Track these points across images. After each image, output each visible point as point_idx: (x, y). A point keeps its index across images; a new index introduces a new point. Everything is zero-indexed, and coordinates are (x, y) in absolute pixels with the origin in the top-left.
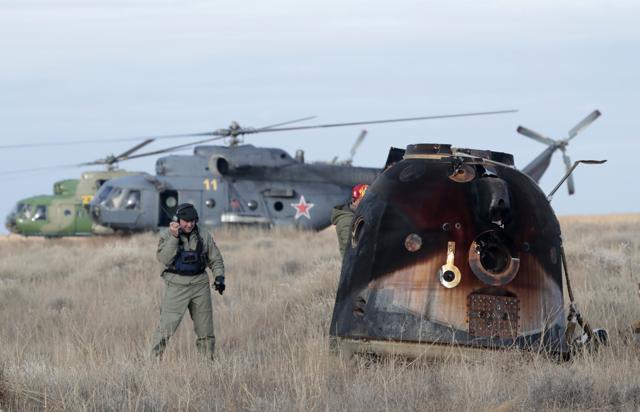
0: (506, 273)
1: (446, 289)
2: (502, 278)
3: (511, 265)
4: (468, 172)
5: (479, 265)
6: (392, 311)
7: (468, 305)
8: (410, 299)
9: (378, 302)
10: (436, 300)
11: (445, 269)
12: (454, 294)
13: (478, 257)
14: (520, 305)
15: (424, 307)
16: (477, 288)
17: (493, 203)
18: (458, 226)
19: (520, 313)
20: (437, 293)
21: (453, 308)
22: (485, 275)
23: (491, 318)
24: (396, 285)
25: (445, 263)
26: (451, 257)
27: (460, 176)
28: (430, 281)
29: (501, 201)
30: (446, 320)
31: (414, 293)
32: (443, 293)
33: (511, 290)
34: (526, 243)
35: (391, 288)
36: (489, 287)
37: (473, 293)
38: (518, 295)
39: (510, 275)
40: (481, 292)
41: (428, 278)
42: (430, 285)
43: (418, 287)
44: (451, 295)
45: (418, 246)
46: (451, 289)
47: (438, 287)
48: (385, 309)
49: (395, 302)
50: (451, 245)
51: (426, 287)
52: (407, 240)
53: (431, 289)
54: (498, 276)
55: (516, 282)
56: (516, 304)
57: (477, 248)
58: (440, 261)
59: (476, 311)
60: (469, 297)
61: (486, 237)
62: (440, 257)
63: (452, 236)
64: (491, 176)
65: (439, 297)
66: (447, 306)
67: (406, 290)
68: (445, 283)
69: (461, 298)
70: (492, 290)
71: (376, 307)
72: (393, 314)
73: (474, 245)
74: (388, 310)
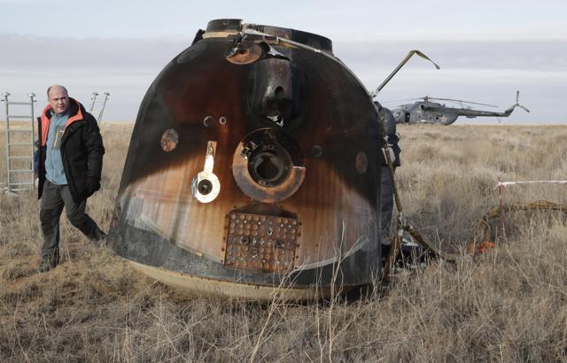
0: (283, 186)
1: (200, 204)
2: (277, 193)
3: (292, 176)
4: (252, 52)
5: (246, 173)
6: (139, 227)
7: (226, 228)
8: (158, 214)
9: (129, 213)
10: (186, 217)
11: (201, 177)
12: (210, 211)
13: (246, 163)
14: (302, 229)
15: (172, 225)
16: (240, 205)
17: (270, 90)
18: (222, 121)
19: (300, 240)
20: (188, 209)
21: (206, 230)
22: (253, 187)
23: (258, 246)
24: (147, 194)
25: (201, 169)
26: (210, 162)
27: (240, 56)
28: (182, 192)
29: (279, 90)
30: (195, 246)
31: (163, 206)
32: (196, 208)
33: (289, 208)
34: (318, 147)
35: (142, 196)
36: (258, 203)
37: (236, 211)
38: (299, 216)
39: (289, 188)
40: (246, 211)
41: (180, 187)
42: (181, 197)
43: (167, 199)
44: (205, 211)
45: (173, 145)
46: (207, 204)
47: (190, 201)
48: (133, 223)
49: (143, 216)
50: (212, 145)
51: (177, 200)
52: (164, 137)
53: (183, 203)
54: (272, 190)
55: (297, 199)
56: (295, 227)
57: (244, 152)
58: (195, 167)
59: (236, 235)
60: (228, 217)
61: (259, 138)
62: (197, 160)
63: (213, 133)
64: (277, 57)
65: (191, 213)
66: (200, 226)
67: (155, 202)
68: (200, 197)
69: (218, 219)
70: (261, 208)
71: (127, 218)
72: (139, 230)
73: (240, 147)
74: (135, 226)
